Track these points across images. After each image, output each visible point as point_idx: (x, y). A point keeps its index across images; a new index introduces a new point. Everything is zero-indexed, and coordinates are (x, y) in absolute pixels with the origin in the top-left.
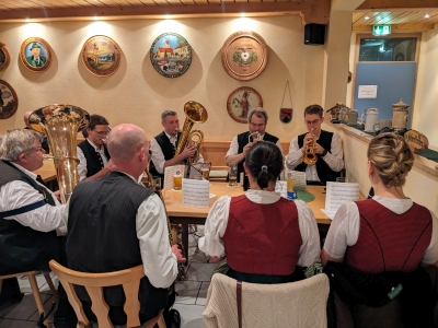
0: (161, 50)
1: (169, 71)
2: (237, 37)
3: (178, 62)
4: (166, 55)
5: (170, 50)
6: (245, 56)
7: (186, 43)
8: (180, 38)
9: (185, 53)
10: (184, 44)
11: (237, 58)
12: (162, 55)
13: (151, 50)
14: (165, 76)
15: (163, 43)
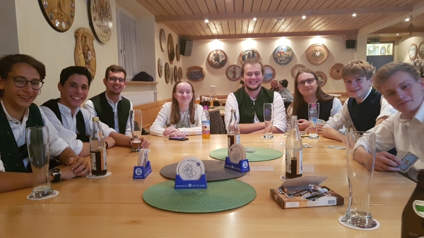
0: (279, 52)
1: (282, 62)
2: (313, 46)
3: (287, 58)
4: (281, 55)
5: (283, 53)
6: (318, 54)
7: (291, 49)
8: (288, 47)
9: (290, 54)
10: (289, 50)
11: (314, 54)
12: (279, 55)
13: (274, 53)
14: (280, 64)
15: (280, 50)
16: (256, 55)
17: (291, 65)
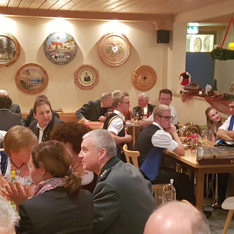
0: (53, 43)
1: (59, 60)
2: (109, 36)
3: (66, 53)
4: (57, 48)
5: (61, 44)
6: (115, 49)
7: (73, 40)
8: (68, 36)
9: (72, 47)
10: (71, 40)
11: (109, 50)
12: (54, 47)
13: (45, 43)
14: (56, 63)
15: (54, 38)
16: (13, 45)
17: (74, 66)
